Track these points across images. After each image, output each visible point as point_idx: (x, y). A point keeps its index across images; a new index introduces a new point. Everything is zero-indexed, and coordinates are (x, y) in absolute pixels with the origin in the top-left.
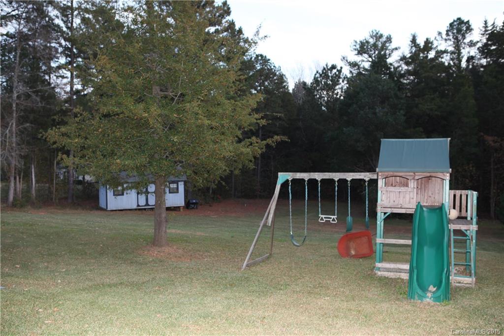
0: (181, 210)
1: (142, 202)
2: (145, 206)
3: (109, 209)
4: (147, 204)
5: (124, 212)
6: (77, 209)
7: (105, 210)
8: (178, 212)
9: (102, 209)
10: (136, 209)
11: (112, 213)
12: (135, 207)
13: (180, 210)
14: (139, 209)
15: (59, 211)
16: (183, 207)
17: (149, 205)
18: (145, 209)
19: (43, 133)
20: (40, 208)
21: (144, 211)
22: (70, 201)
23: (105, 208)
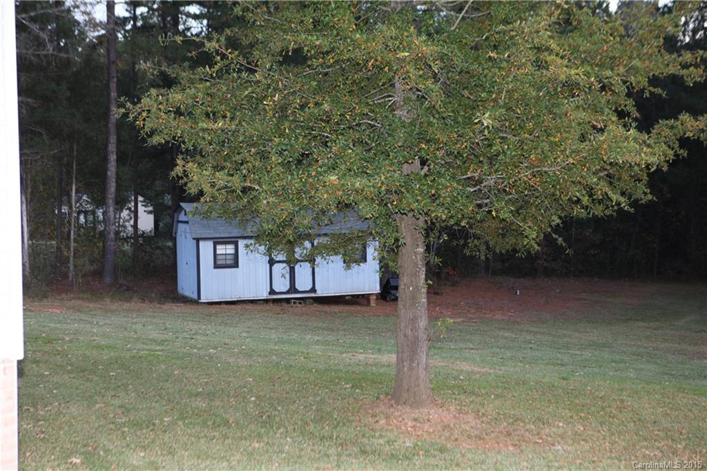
0: (373, 303)
1: (281, 285)
2: (287, 292)
3: (203, 300)
4: (293, 289)
5: (238, 307)
6: (128, 300)
7: (196, 302)
8: (363, 309)
9: (186, 300)
10: (266, 301)
11: (213, 309)
12: (264, 294)
13: (368, 304)
14: (275, 301)
15: (91, 305)
16: (376, 294)
17: (297, 291)
18: (288, 301)
19: (129, 105)
20: (45, 296)
21: (285, 305)
22: (108, 280)
23: (195, 296)
